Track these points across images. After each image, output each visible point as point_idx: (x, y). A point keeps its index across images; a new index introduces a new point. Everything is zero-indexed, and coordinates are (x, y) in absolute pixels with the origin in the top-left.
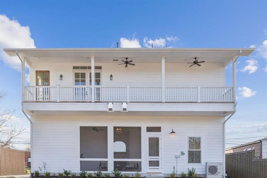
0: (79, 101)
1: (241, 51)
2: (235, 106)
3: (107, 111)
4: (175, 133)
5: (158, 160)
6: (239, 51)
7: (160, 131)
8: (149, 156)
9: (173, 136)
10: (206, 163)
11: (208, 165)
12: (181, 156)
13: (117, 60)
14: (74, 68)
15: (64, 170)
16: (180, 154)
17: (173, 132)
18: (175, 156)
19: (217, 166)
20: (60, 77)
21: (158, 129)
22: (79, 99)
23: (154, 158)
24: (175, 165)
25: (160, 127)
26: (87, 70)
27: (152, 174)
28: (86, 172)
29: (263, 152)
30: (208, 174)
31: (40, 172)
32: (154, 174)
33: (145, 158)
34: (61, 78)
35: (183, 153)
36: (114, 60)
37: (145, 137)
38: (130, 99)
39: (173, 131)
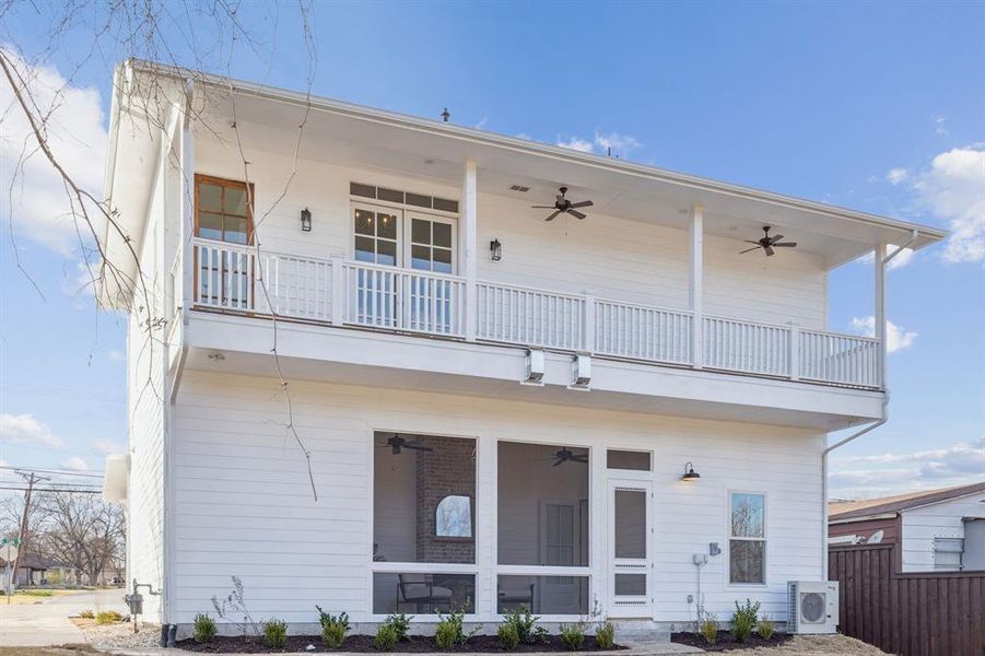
0: (426, 331)
1: (916, 233)
2: (885, 403)
3: (519, 382)
4: (697, 476)
5: (640, 572)
6: (912, 231)
7: (648, 468)
8: (617, 556)
9: (688, 486)
10: (794, 586)
11: (801, 589)
12: (710, 559)
13: (525, 189)
14: (357, 189)
15: (320, 609)
16: (706, 551)
17: (691, 475)
18: (694, 557)
19: (824, 594)
20: (303, 219)
21: (640, 461)
22: (426, 326)
23: (631, 566)
24: (692, 589)
25: (649, 454)
26: (404, 206)
27: (624, 622)
28: (407, 616)
29: (904, 548)
30: (802, 622)
31: (214, 617)
32: (630, 623)
33: (602, 565)
34: (307, 224)
35: (714, 549)
36: (515, 188)
37: (604, 484)
38: (595, 347)
39: (692, 471)
